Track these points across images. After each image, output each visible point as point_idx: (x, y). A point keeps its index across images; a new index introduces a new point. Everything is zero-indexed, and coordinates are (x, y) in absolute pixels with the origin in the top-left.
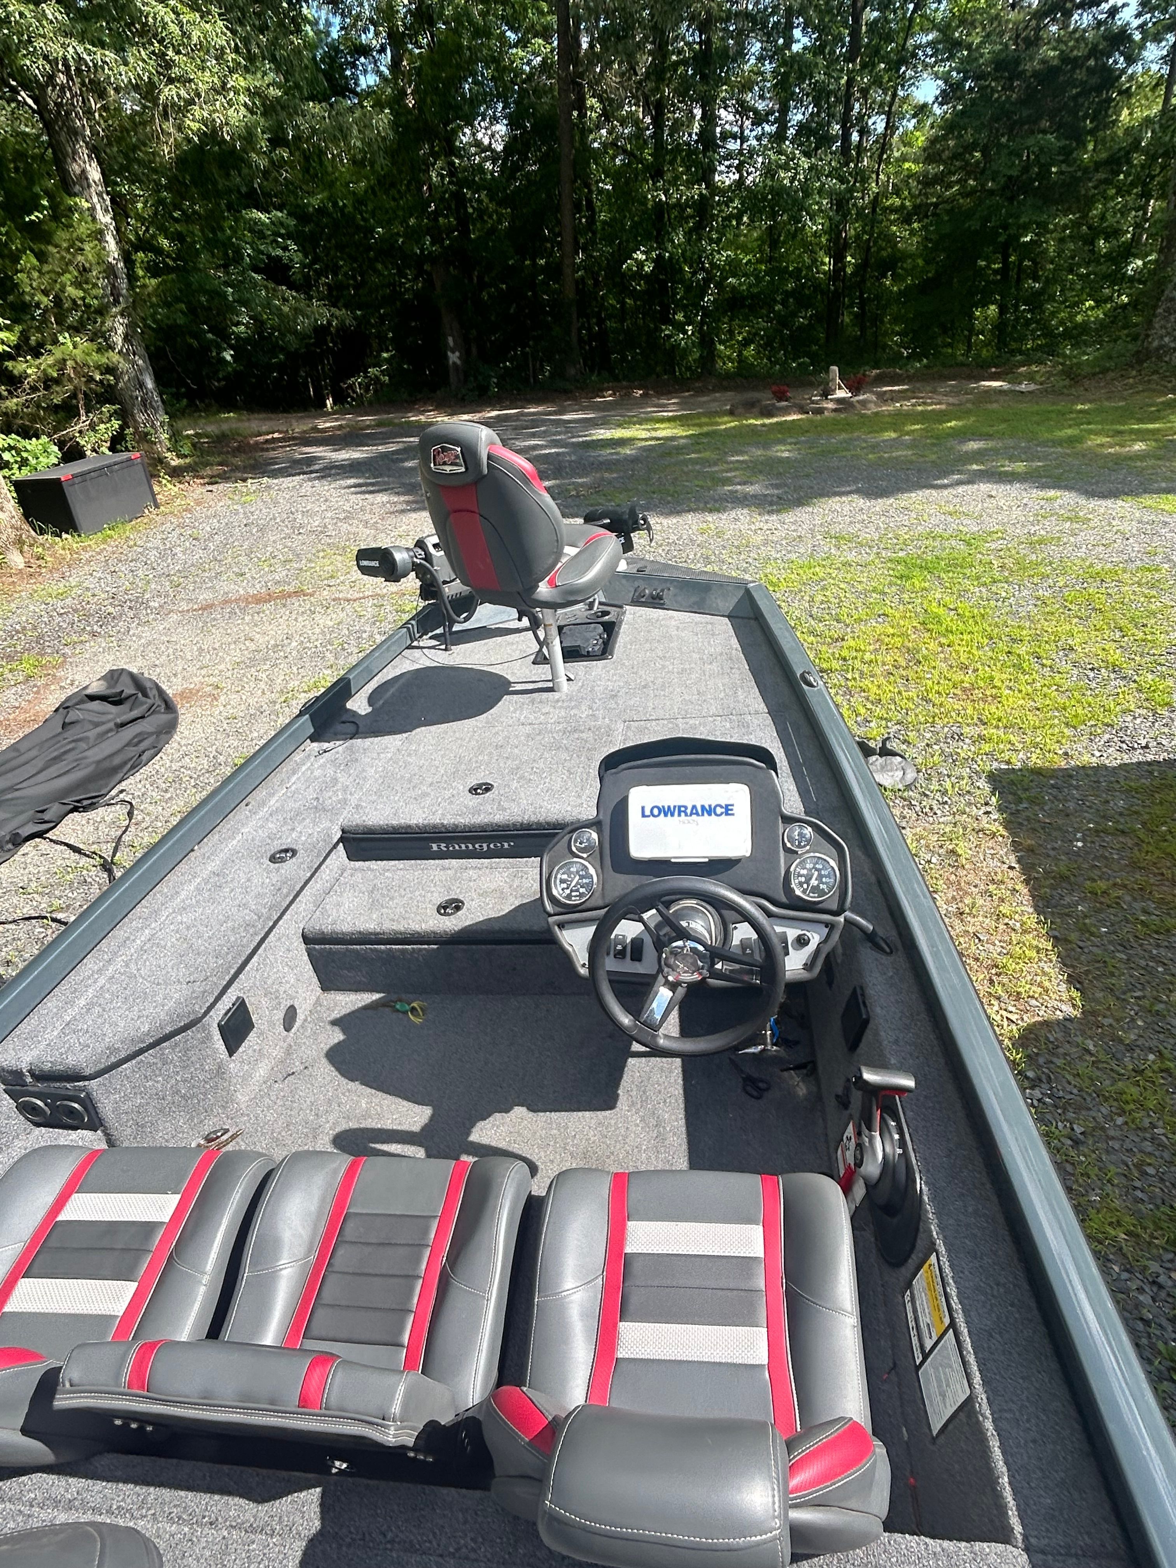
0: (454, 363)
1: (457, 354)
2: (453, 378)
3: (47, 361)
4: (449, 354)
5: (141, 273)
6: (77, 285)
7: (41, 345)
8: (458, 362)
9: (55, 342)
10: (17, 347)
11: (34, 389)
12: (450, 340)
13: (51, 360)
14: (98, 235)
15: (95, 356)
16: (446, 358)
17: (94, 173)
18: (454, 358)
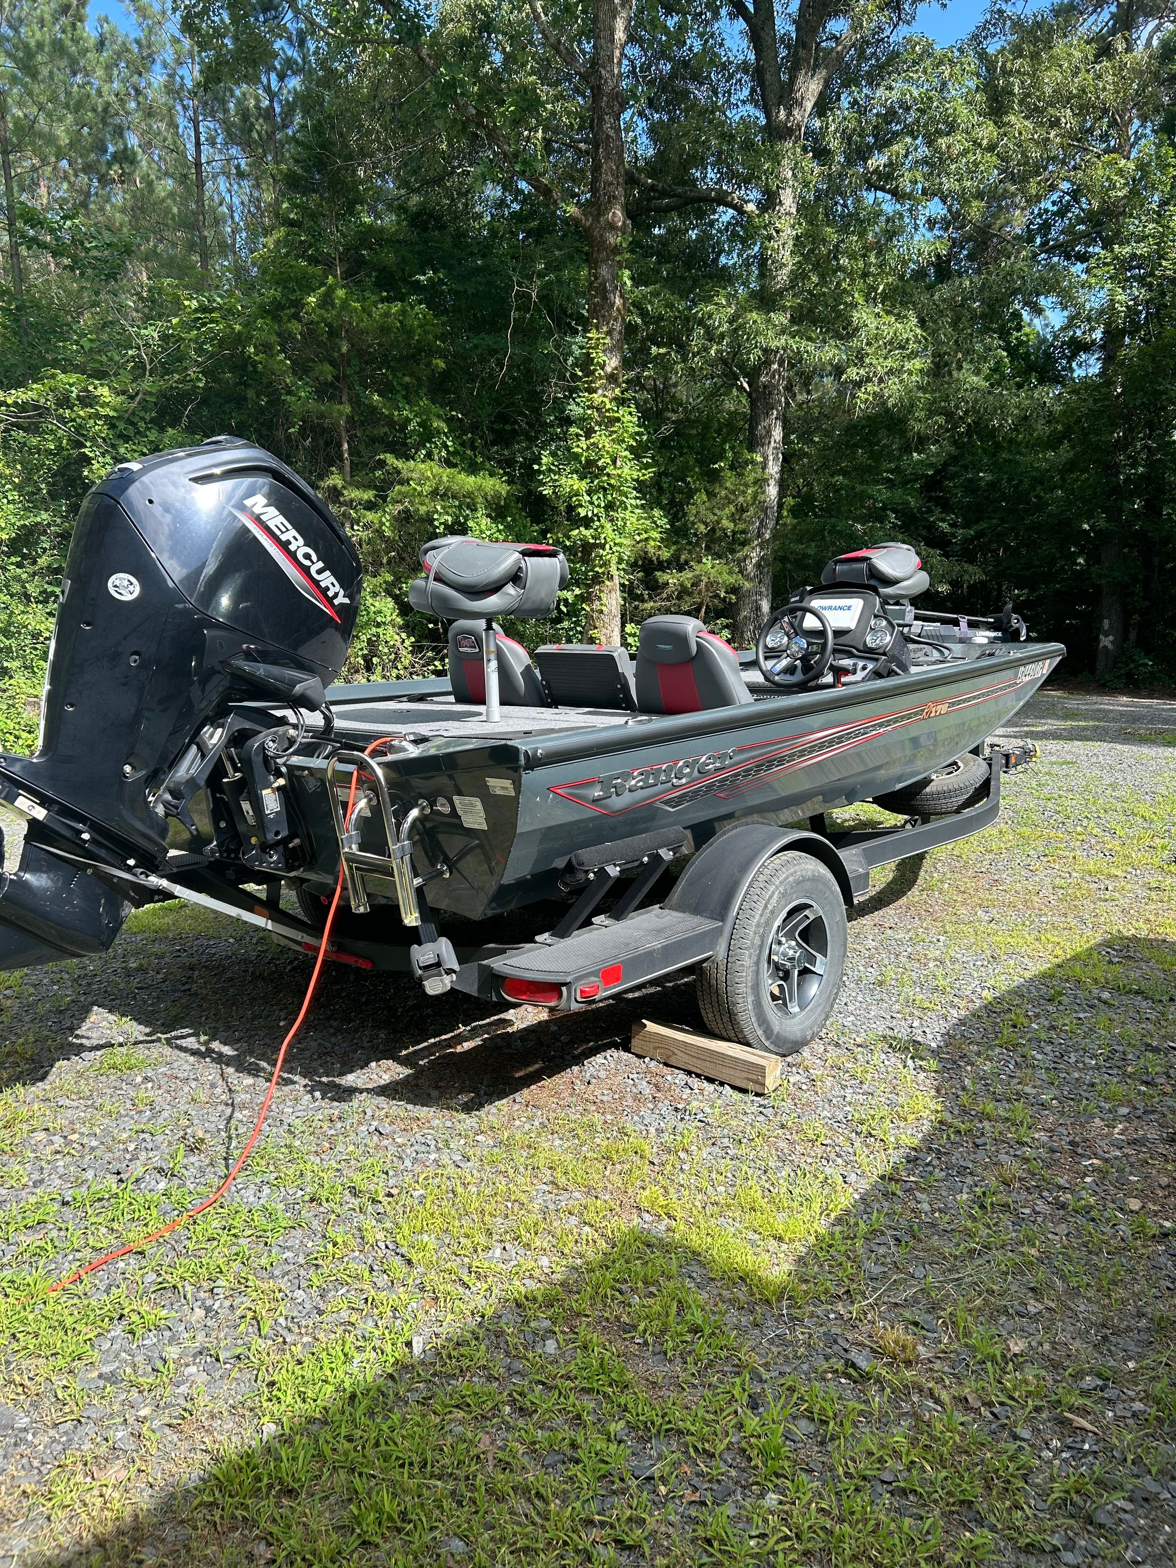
0: (1105, 647)
1: (1111, 638)
2: (1101, 664)
3: (687, 576)
4: (1102, 637)
5: (785, 513)
6: (732, 518)
7: (687, 562)
8: (1110, 646)
9: (700, 562)
10: (669, 562)
11: (668, 599)
12: (1106, 623)
13: (690, 575)
14: (761, 483)
15: (726, 576)
16: (1097, 640)
17: (777, 434)
18: (1106, 641)
